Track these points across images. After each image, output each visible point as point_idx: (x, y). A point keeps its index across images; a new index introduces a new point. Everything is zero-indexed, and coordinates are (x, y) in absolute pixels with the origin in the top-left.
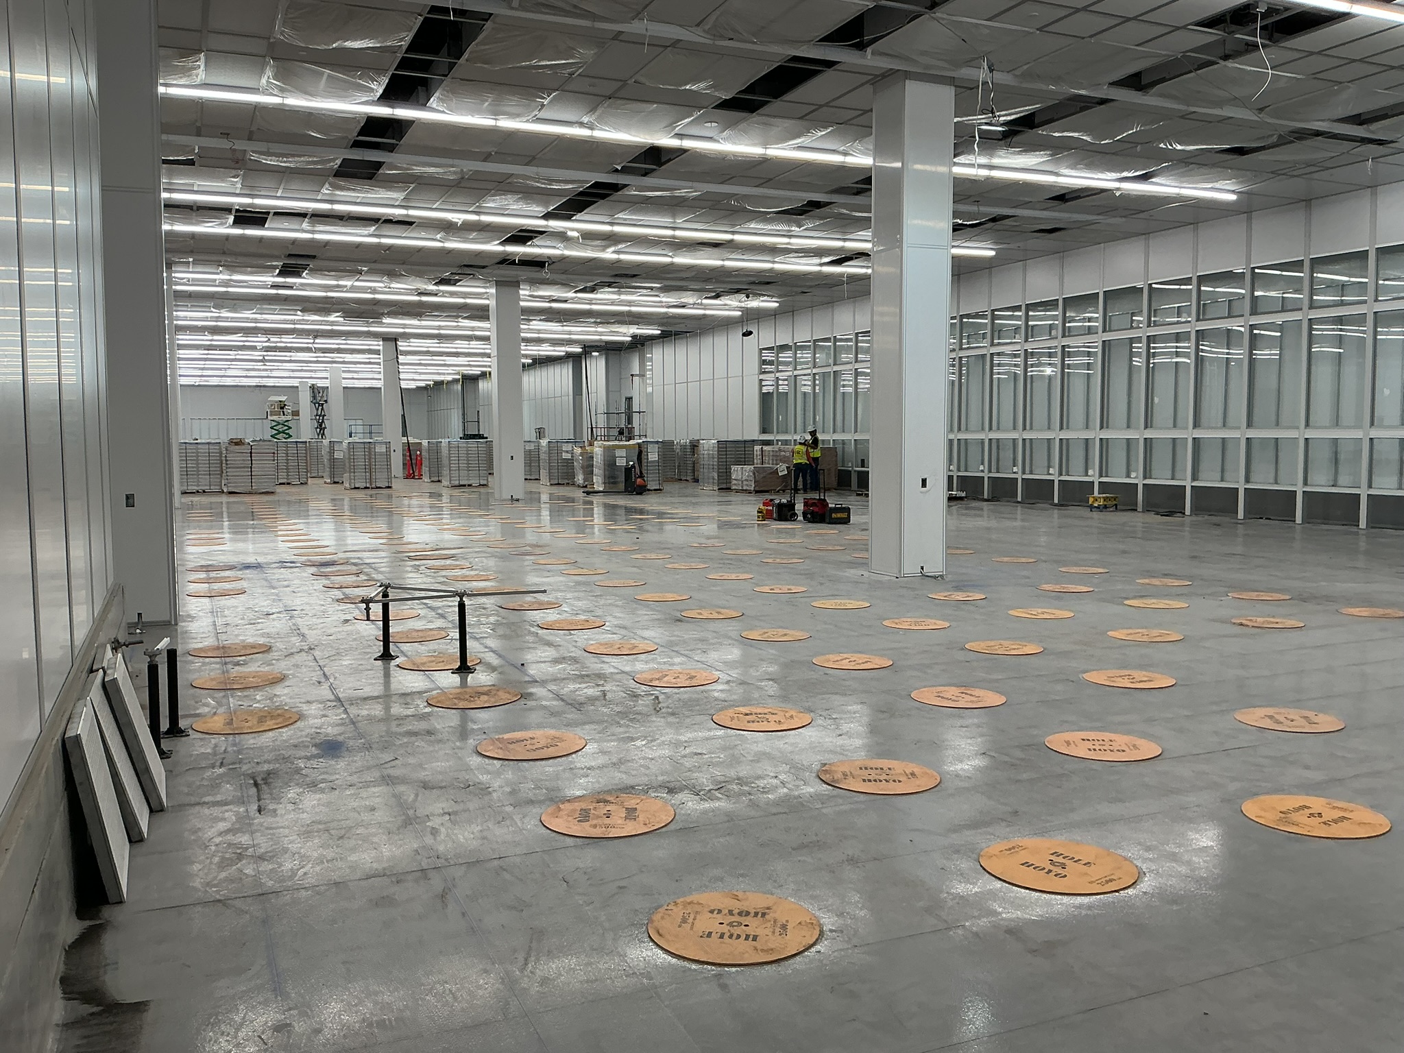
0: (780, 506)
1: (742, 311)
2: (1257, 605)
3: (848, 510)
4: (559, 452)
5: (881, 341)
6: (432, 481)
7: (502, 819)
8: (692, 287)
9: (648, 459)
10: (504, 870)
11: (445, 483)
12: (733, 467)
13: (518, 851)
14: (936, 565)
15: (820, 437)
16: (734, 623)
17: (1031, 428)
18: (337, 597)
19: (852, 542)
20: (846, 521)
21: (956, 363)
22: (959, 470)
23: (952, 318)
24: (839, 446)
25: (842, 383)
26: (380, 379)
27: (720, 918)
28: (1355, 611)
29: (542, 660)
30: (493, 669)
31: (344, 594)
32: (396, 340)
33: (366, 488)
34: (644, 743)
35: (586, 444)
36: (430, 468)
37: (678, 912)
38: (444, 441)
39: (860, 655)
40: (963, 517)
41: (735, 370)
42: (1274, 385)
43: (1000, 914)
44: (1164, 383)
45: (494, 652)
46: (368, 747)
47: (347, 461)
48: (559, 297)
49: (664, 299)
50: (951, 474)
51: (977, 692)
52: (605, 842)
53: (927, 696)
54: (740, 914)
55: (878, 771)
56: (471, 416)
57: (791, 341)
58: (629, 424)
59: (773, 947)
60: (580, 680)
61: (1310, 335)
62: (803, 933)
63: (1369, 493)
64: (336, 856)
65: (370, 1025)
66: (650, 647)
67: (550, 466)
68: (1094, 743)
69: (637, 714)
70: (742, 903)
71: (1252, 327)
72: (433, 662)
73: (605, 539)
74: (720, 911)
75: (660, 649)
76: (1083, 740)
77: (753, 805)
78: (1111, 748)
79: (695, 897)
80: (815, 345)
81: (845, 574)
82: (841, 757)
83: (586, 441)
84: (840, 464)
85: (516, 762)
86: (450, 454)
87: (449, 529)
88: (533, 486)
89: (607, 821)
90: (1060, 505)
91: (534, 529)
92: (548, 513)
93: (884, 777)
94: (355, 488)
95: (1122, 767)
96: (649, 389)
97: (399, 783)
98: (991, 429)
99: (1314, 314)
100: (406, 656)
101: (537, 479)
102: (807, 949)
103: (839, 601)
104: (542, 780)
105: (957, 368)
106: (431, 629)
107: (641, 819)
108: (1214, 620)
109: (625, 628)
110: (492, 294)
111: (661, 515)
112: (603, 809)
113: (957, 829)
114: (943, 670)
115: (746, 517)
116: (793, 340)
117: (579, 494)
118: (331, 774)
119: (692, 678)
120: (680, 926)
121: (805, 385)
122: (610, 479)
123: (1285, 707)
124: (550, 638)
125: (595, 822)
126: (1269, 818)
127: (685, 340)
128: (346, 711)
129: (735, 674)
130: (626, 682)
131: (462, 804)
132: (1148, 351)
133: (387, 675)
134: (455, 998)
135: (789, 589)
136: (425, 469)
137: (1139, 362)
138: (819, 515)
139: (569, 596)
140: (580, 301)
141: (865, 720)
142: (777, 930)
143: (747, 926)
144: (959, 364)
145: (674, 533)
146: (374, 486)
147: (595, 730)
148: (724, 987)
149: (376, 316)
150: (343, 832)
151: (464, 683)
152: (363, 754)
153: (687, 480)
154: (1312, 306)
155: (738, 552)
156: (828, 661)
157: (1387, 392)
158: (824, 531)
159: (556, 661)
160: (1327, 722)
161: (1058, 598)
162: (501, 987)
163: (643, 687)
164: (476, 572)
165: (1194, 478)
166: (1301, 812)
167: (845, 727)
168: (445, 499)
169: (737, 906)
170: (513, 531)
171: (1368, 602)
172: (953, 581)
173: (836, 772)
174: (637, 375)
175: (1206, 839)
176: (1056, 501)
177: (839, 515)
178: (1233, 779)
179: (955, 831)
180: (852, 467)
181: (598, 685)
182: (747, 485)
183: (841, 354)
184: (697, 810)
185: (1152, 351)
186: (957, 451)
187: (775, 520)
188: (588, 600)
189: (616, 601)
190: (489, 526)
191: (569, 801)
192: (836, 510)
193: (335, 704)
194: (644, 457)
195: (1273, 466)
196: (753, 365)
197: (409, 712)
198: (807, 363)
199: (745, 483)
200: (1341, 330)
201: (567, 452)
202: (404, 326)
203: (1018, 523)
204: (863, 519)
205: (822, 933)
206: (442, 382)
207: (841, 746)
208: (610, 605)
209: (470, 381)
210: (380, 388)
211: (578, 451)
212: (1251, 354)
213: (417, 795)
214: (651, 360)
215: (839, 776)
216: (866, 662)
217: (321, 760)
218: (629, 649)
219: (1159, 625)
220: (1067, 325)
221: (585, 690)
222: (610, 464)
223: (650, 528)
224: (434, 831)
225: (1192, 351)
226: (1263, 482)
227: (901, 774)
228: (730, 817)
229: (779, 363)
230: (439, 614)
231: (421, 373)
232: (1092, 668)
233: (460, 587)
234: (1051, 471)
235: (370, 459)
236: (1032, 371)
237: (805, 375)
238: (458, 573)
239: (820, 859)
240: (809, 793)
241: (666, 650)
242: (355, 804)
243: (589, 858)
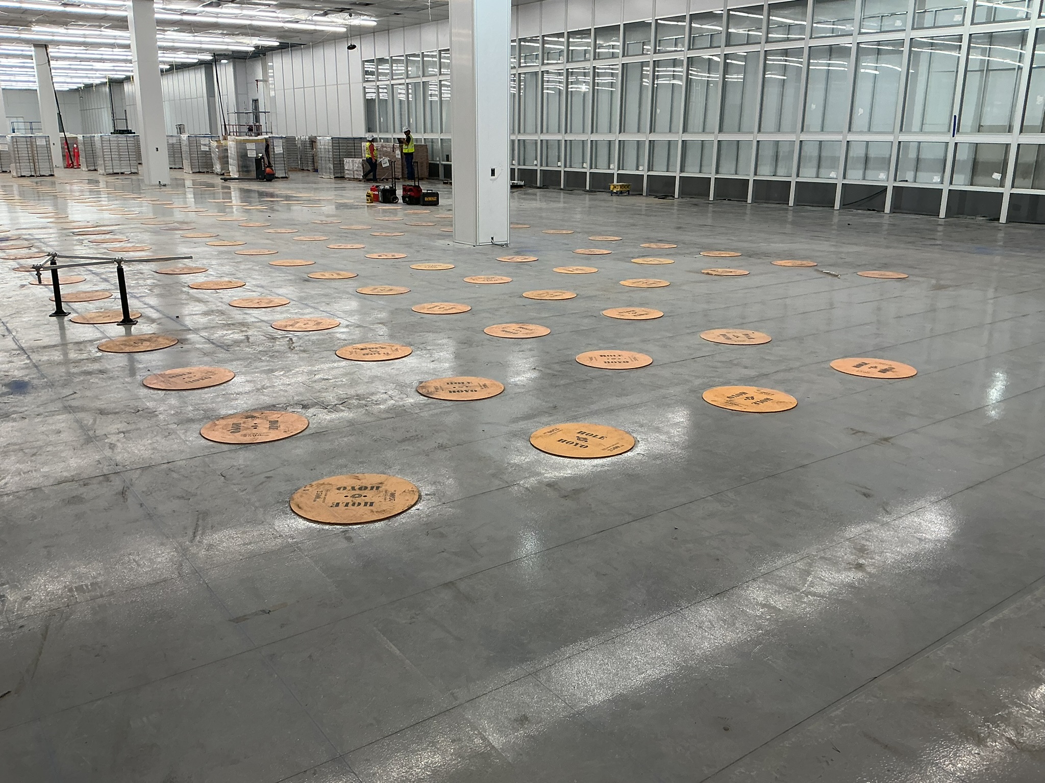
0: (384, 191)
1: (346, 28)
2: (718, 260)
3: (437, 195)
4: (198, 145)
5: (458, 58)
6: (89, 170)
7: (169, 434)
8: (303, 5)
9: (274, 152)
10: (172, 471)
11: (101, 171)
12: (346, 160)
13: (183, 456)
14: (502, 237)
15: (414, 136)
16: (350, 282)
17: (571, 132)
18: (13, 267)
19: (440, 219)
20: (436, 203)
21: (517, 79)
22: (519, 164)
23: (513, 41)
24: (429, 144)
25: (430, 92)
26: (35, 82)
27: (345, 493)
28: (783, 263)
29: (194, 313)
30: (153, 321)
31: (19, 264)
32: (46, 47)
33: (32, 176)
34: (282, 373)
35: (221, 138)
36: (86, 158)
37: (313, 492)
38: (97, 136)
39: (446, 303)
40: (522, 201)
41: (343, 78)
42: (739, 102)
43: (544, 474)
44: (664, 99)
45: (152, 307)
46: (51, 385)
47: (12, 153)
48: (189, 11)
49: (280, 15)
50: (513, 167)
51: (531, 327)
52: (253, 447)
53: (496, 330)
54: (360, 489)
55: (461, 385)
56: (120, 114)
57: (387, 54)
58: (257, 122)
59: (384, 509)
60: (227, 328)
61: (765, 64)
62: (407, 498)
63: (797, 181)
64: (31, 469)
65: (71, 590)
66: (285, 301)
67: (191, 157)
68: (608, 357)
69: (276, 352)
70: (361, 481)
71: (726, 56)
72: (100, 316)
73: (243, 217)
74: (345, 488)
75: (292, 303)
76: (601, 356)
77: (368, 413)
78: (619, 361)
79: (326, 480)
80: (408, 60)
81: (435, 244)
82: (434, 377)
83: (221, 135)
84: (430, 158)
85: (176, 392)
86: (102, 146)
87: (107, 210)
88: (177, 174)
89: (254, 431)
90: (590, 191)
91: (181, 209)
92: (192, 196)
93: (465, 388)
94: (22, 176)
95: (625, 373)
96: (272, 93)
97: (79, 412)
98: (542, 132)
99: (769, 47)
100: (77, 313)
101: (181, 168)
102: (409, 509)
103: (431, 264)
104: (199, 404)
105: (517, 83)
106: (97, 291)
107: (282, 427)
108: (690, 271)
109: (262, 287)
110: (129, 7)
111: (288, 198)
112: (251, 422)
113: (516, 420)
114: (507, 313)
115: (357, 200)
116: (389, 54)
117: (218, 181)
118: (22, 407)
119: (318, 324)
120: (314, 501)
121: (400, 93)
122: (244, 167)
123: (733, 328)
124: (200, 296)
125: (245, 432)
126: (720, 402)
127: (300, 51)
128: (29, 357)
129: (354, 319)
130: (265, 328)
131: (133, 425)
132: (654, 75)
133: (62, 328)
134: (139, 565)
135: (393, 256)
136: (82, 160)
137: (647, 82)
138: (415, 198)
139: (214, 262)
140: (208, 14)
141: (452, 349)
142: (388, 497)
143: (366, 496)
144: (518, 79)
145: (300, 212)
146: (38, 174)
147: (241, 365)
148: (349, 539)
149: (25, 24)
150: (35, 450)
151: (128, 332)
152: (46, 390)
153: (308, 170)
154: (768, 41)
155: (353, 227)
156: (424, 308)
157: (813, 106)
158: (419, 211)
159: (206, 314)
160: (760, 337)
161: (588, 259)
162: (176, 554)
163: (279, 332)
164: (133, 244)
165: (682, 171)
166: (741, 396)
167: (436, 356)
168: (102, 185)
169: (357, 484)
170: (161, 210)
171: (791, 256)
172: (515, 248)
173: (429, 386)
174: (261, 81)
175: (680, 417)
176: (588, 188)
177: (430, 199)
178: (697, 377)
179: (514, 422)
180: (439, 161)
181: (242, 331)
182: (357, 175)
183: (428, 68)
184: (325, 419)
185: (656, 74)
186: (518, 148)
187: (381, 202)
188: (231, 266)
189: (254, 266)
190: (142, 207)
191: (222, 418)
192: (428, 195)
193: (18, 352)
194: (271, 150)
195: (734, 163)
196: (357, 74)
197: (84, 356)
198: (401, 74)
199: (356, 172)
200: (786, 61)
201: (205, 145)
202: (53, 34)
203: (561, 205)
204: (449, 202)
205: (420, 497)
206: (91, 86)
207: (434, 369)
208: (249, 269)
209: (116, 84)
210: (36, 90)
211: (214, 144)
212: (724, 78)
213: (95, 420)
214: (272, 67)
215: (432, 389)
216: (452, 308)
217: (11, 396)
218: (267, 303)
219: (654, 276)
220: (597, 50)
221: (231, 336)
222: (243, 156)
223: (280, 209)
224: (112, 446)
225: (684, 75)
226: (727, 173)
227: (477, 386)
228: (351, 423)
229: (379, 74)
230: (102, 278)
231: (72, 77)
232: (609, 307)
233: (118, 256)
234: (585, 165)
235: (32, 151)
236: (572, 88)
237: (400, 84)
238: (118, 245)
239: (419, 447)
240: (410, 403)
241: (297, 303)
242: (44, 429)
243: (242, 458)
